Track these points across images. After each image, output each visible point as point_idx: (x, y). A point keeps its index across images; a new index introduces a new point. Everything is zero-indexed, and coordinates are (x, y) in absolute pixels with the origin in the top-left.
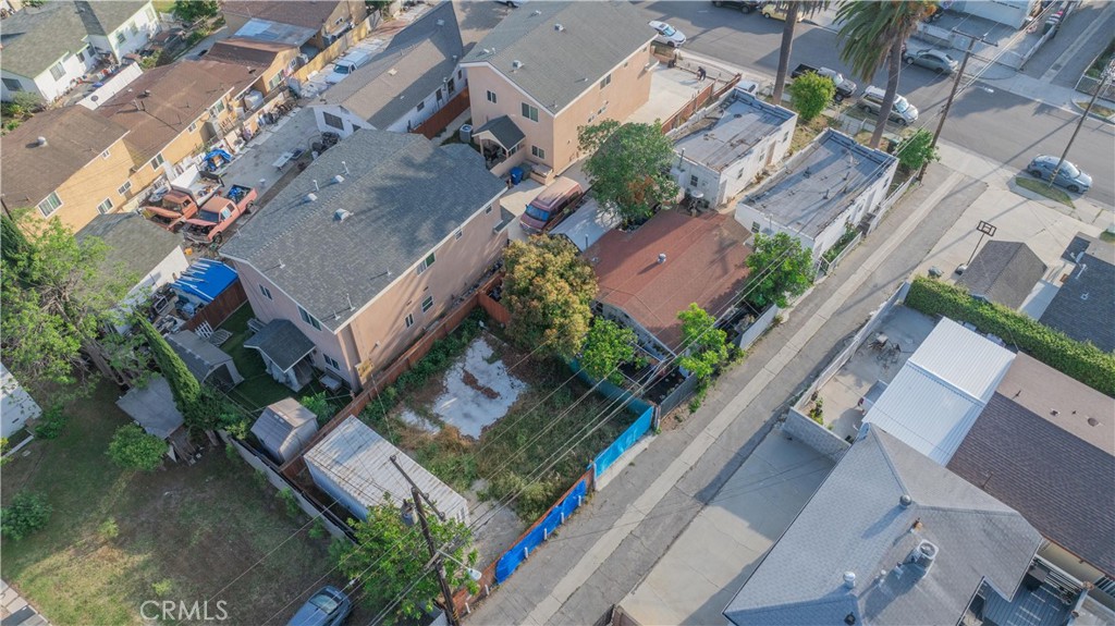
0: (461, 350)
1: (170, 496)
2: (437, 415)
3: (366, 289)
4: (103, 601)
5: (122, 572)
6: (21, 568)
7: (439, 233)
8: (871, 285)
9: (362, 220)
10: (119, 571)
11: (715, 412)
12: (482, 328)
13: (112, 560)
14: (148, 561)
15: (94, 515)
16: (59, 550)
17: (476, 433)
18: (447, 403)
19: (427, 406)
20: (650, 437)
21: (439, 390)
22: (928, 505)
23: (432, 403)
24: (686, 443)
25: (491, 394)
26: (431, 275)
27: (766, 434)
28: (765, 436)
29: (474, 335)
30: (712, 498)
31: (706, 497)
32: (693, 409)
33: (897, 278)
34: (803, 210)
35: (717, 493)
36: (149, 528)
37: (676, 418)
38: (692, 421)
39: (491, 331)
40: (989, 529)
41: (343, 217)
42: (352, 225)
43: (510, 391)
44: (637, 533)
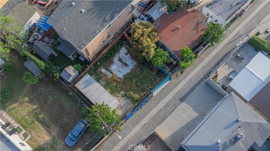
0: (118, 50)
1: (41, 89)
2: (111, 70)
3: (90, 37)
4: (27, 117)
5: (31, 110)
6: (6, 107)
7: (112, 18)
8: (239, 35)
9: (89, 13)
10: (30, 110)
11: (188, 74)
12: (124, 43)
13: (28, 106)
14: (37, 107)
15: (22, 93)
16: (15, 103)
17: (121, 76)
18: (114, 67)
19: (109, 67)
20: (169, 81)
21: (112, 63)
22: (244, 121)
23: (110, 66)
24: (178, 83)
25: (126, 65)
26: (110, 29)
27: (201, 82)
28: (200, 83)
29: (122, 45)
30: (184, 100)
31: (182, 100)
32: (182, 73)
33: (247, 33)
34: (223, 10)
35: (185, 99)
36: (36, 98)
37: (177, 75)
38: (181, 77)
39: (127, 44)
40: (259, 127)
41: (83, 12)
42: (86, 15)
43: (131, 64)
44: (163, 109)
